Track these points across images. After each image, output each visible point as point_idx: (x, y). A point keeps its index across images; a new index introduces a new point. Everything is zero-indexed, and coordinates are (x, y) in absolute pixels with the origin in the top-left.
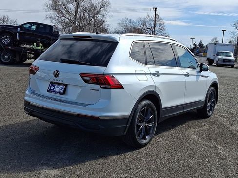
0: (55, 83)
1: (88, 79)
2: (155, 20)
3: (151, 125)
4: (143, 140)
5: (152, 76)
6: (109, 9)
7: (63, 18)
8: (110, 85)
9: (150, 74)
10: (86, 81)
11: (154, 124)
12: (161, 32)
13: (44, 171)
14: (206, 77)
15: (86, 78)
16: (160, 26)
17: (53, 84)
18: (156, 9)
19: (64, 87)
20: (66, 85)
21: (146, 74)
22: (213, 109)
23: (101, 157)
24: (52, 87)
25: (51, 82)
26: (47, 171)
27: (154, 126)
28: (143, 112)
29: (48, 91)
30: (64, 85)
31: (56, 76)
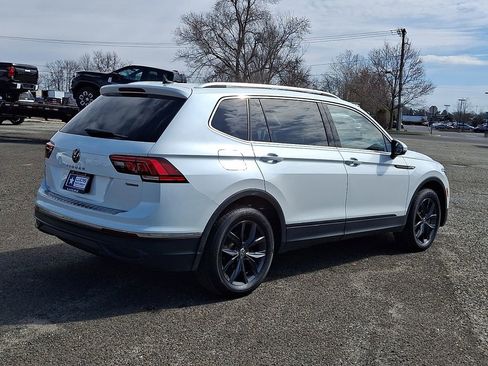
0: (75, 172)
1: (122, 164)
2: (403, 55)
3: (259, 255)
4: (239, 283)
5: (258, 162)
6: (306, 36)
7: (211, 56)
8: (158, 175)
9: (255, 158)
10: (119, 169)
11: (267, 254)
12: (416, 78)
13: (30, 326)
14: (407, 167)
15: (119, 163)
16: (412, 66)
17: (74, 174)
18: (404, 31)
19: (87, 180)
20: (91, 177)
21: (243, 158)
22: (435, 235)
23: (148, 309)
24: (72, 180)
25: (71, 172)
26: (36, 326)
27: (266, 258)
28: (237, 230)
29: (65, 188)
30: (88, 175)
31: (76, 159)
